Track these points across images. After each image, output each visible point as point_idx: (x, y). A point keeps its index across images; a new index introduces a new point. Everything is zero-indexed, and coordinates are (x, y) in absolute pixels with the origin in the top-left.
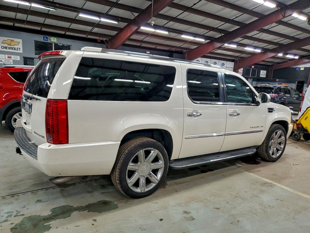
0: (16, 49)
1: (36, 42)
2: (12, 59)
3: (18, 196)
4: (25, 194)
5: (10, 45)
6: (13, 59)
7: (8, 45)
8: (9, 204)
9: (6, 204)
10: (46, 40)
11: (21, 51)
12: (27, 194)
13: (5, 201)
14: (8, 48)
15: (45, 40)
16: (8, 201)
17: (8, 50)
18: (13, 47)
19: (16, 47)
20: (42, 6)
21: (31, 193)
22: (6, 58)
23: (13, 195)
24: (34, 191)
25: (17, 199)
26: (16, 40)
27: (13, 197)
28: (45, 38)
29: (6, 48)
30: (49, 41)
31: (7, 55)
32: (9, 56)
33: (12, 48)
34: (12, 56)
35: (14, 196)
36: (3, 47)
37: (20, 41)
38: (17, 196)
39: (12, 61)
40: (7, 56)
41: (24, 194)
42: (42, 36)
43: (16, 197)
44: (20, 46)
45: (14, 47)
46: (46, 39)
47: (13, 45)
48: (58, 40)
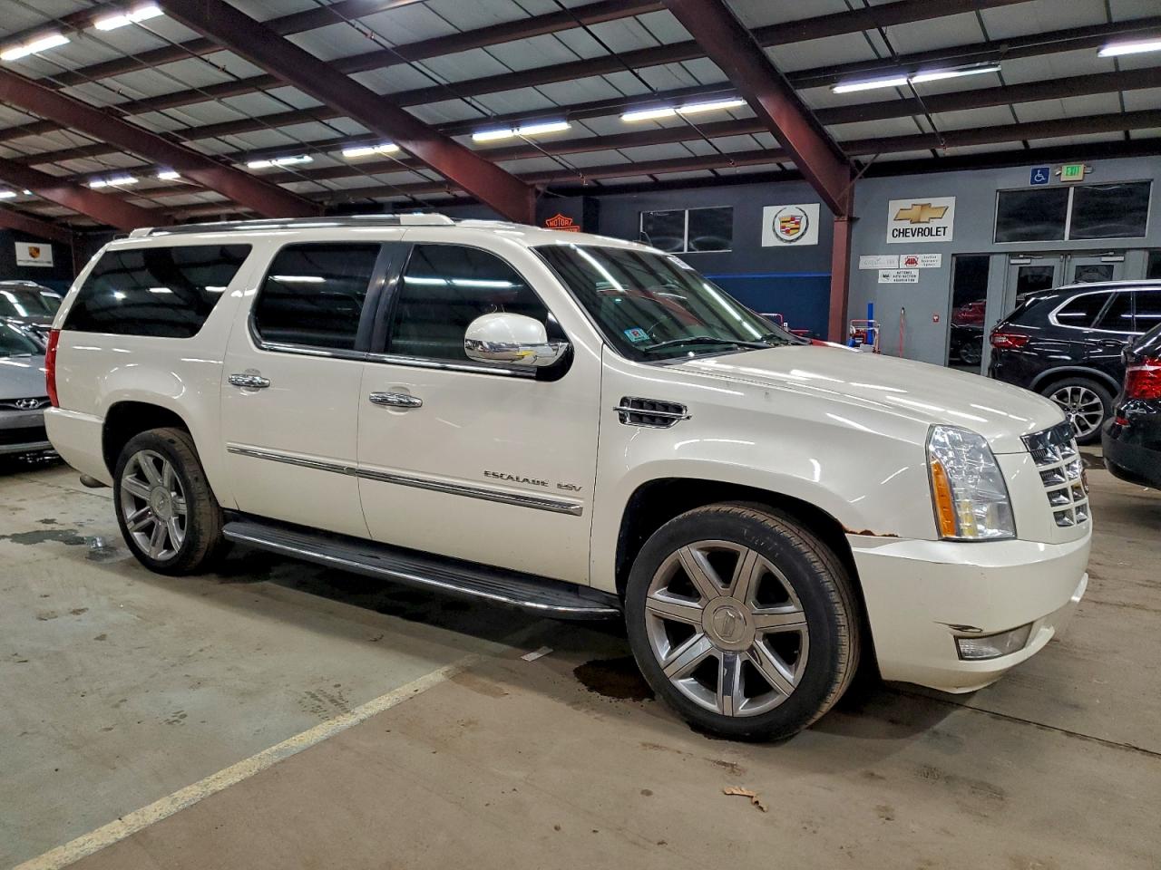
0: (934, 232)
1: (1006, 197)
2: (917, 266)
5: (919, 222)
6: (920, 265)
7: (912, 222)
10: (1043, 182)
11: (948, 237)
14: (910, 234)
15: (1039, 183)
17: (911, 239)
18: (924, 226)
19: (934, 225)
20: (940, 72)
22: (902, 265)
26: (936, 202)
28: (1039, 175)
29: (904, 233)
30: (1051, 183)
31: (906, 256)
32: (911, 256)
33: (921, 232)
34: (920, 257)
36: (896, 233)
37: (950, 202)
39: (916, 272)
40: (904, 258)
42: (1028, 169)
44: (948, 220)
45: (929, 226)
46: (1038, 178)
47: (927, 220)
48: (1089, 170)
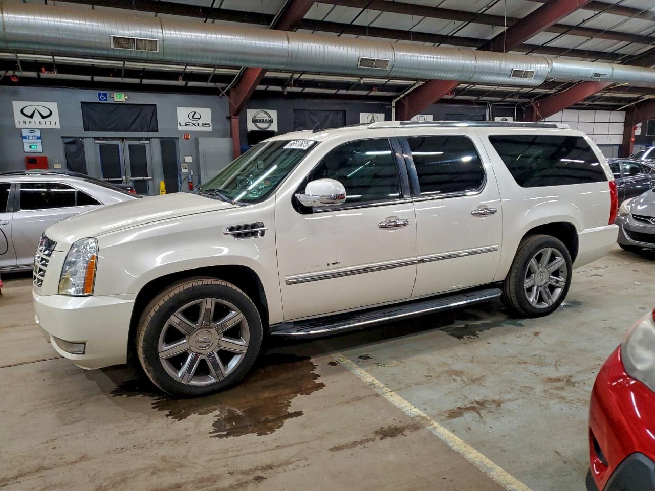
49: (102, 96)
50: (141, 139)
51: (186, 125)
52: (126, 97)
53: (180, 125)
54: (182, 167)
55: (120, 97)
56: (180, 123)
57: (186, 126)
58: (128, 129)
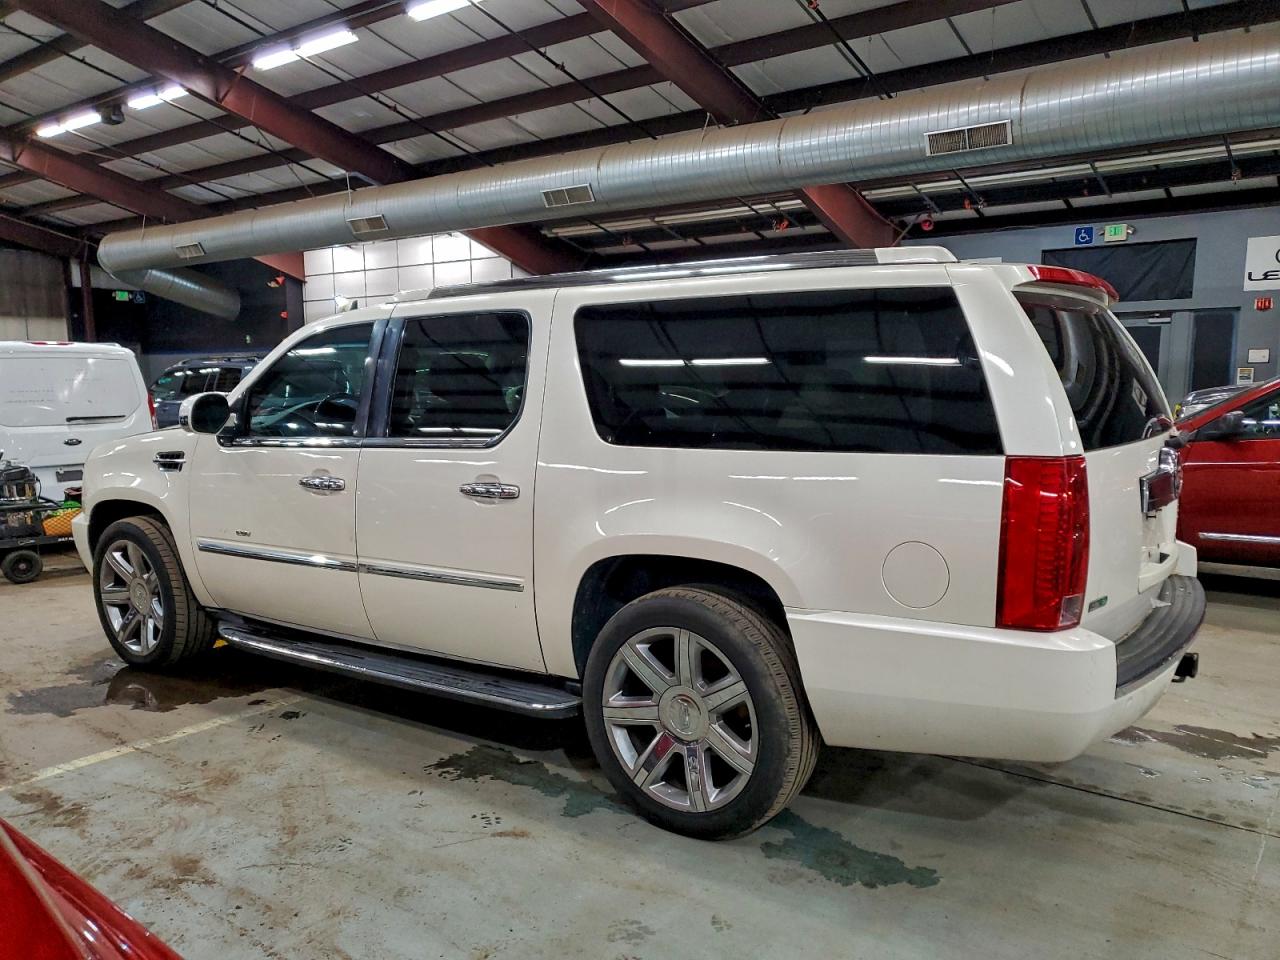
3: (1198, 812)
4: (1171, 807)
8: (1241, 803)
9: (1252, 807)
12: (1166, 803)
13: (1251, 816)
16: (1241, 812)
21: (1149, 800)
23: (1215, 820)
24: (1136, 800)
25: (1209, 804)
27: (1218, 817)
35: (1211, 816)
38: (1202, 813)
41: (1177, 808)
43: (1207, 811)
49: (1083, 235)
50: (1150, 314)
51: (1266, 276)
52: (1130, 231)
53: (1250, 278)
54: (1239, 375)
55: (1115, 232)
56: (1250, 274)
57: (1265, 278)
58: (1127, 296)
